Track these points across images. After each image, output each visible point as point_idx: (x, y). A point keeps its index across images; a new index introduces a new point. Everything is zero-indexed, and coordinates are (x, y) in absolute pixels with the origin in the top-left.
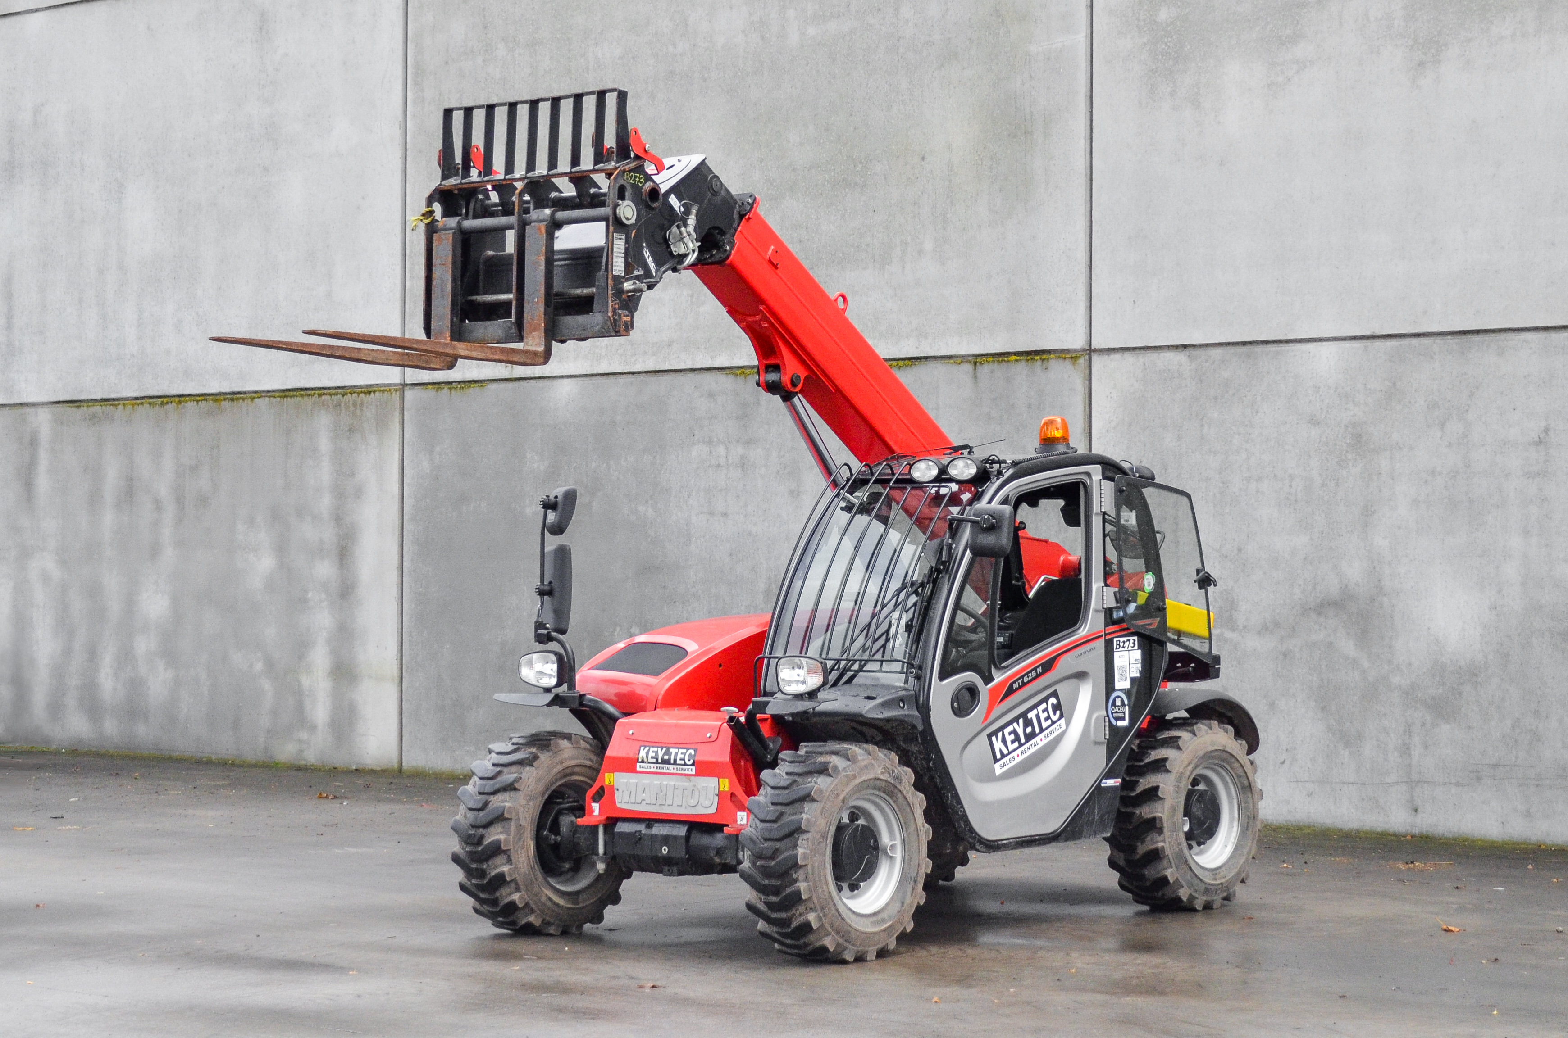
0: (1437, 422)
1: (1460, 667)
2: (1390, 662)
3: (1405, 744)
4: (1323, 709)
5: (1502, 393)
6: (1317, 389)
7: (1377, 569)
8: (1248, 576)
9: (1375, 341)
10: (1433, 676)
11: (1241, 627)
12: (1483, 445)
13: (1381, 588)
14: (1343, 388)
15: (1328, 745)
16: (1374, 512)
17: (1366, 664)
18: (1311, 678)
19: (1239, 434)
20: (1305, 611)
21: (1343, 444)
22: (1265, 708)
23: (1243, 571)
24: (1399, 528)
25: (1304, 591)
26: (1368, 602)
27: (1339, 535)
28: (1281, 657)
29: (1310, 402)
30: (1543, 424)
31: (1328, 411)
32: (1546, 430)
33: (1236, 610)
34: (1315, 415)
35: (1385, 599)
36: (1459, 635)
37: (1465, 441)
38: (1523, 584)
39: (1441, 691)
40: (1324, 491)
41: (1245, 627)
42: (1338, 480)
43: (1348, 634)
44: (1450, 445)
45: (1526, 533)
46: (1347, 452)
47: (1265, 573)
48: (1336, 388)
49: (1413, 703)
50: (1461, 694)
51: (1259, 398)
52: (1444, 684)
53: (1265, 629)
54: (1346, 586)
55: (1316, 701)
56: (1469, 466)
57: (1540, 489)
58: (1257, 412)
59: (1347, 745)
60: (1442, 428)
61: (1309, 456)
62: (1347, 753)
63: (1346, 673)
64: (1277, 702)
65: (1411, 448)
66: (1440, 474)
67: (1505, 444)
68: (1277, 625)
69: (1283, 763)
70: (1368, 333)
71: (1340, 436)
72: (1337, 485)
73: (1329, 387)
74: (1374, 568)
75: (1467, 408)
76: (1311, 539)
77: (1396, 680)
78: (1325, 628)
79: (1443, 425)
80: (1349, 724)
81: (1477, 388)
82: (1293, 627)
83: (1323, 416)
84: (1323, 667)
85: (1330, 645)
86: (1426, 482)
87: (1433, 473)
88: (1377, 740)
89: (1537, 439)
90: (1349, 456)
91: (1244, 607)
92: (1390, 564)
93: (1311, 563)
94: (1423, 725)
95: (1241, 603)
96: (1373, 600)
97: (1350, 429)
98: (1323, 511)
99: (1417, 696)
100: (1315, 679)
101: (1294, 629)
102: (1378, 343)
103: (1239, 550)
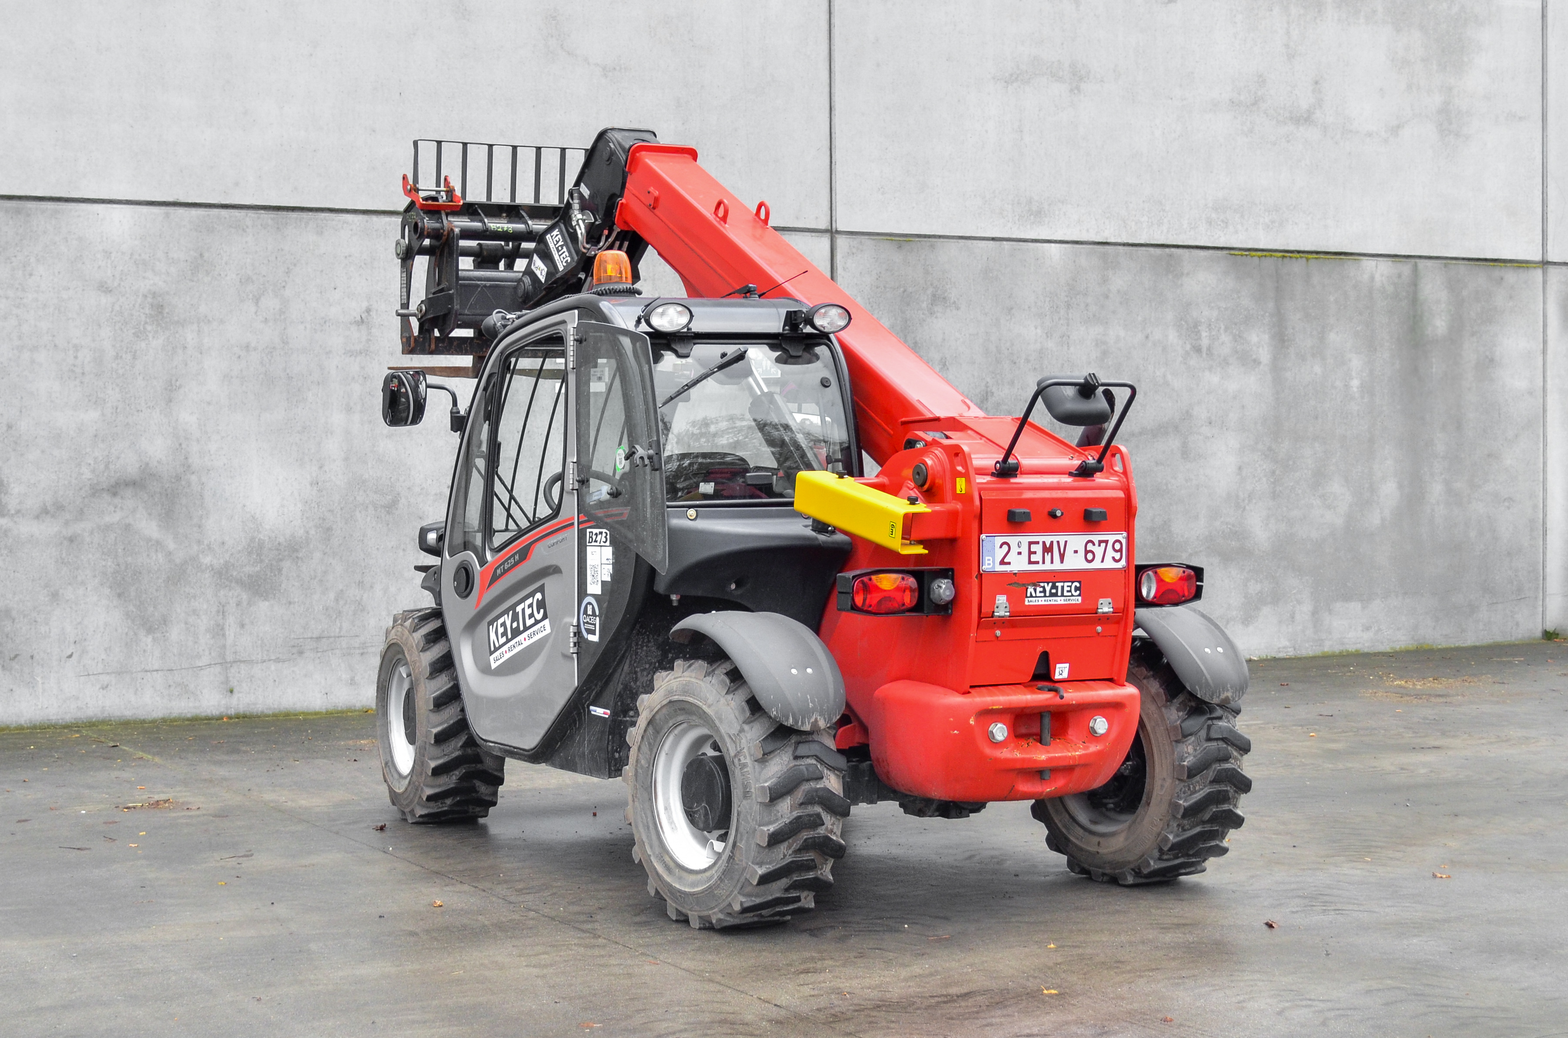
0: (251, 296)
1: (279, 544)
2: (199, 542)
3: (218, 625)
4: (119, 595)
5: (322, 271)
6: (107, 254)
7: (184, 446)
8: (22, 455)
9: (176, 208)
10: (250, 553)
11: (13, 512)
12: (302, 323)
13: (189, 467)
14: (140, 255)
15: (127, 634)
16: (180, 387)
17: (171, 545)
18: (104, 563)
19: (7, 298)
20: (95, 491)
21: (142, 315)
22: (47, 599)
23: (14, 450)
24: (209, 403)
25: (93, 471)
26: (173, 480)
27: (138, 411)
28: (66, 543)
29: (99, 267)
30: (365, 305)
31: (121, 278)
32: (368, 311)
33: (5, 494)
34: (106, 282)
35: (194, 478)
36: (278, 511)
37: (283, 317)
38: (346, 459)
39: (258, 569)
40: (118, 364)
41: (18, 512)
42: (136, 352)
43: (150, 514)
44: (266, 320)
45: (349, 410)
46: (146, 323)
47: (43, 452)
48: (132, 254)
49: (227, 583)
50: (280, 570)
51: (33, 260)
52: (261, 561)
53: (43, 513)
54: (147, 464)
55: (111, 587)
56: (287, 343)
57: (363, 368)
58: (31, 275)
59: (150, 630)
60: (257, 303)
61: (99, 325)
62: (149, 639)
63: (148, 555)
64: (61, 591)
65: (222, 322)
66: (255, 349)
67: (325, 322)
68: (60, 507)
69: (70, 656)
70: (170, 199)
71: (137, 306)
72: (134, 358)
73: (123, 253)
74: (180, 445)
75: (284, 284)
76: (103, 415)
77: (207, 560)
78: (122, 508)
79: (257, 300)
80: (152, 609)
81: (295, 265)
82: (82, 510)
83: (116, 284)
84: (120, 550)
85: (128, 527)
86: (239, 357)
87: (247, 347)
88: (186, 623)
89: (359, 318)
90: (149, 328)
91: (16, 489)
92: (198, 441)
93: (103, 441)
94: (238, 604)
95: (12, 485)
96: (178, 478)
97: (149, 300)
98: (118, 385)
99: (231, 576)
100: (109, 564)
101: (81, 512)
102: (181, 211)
103: (10, 427)
